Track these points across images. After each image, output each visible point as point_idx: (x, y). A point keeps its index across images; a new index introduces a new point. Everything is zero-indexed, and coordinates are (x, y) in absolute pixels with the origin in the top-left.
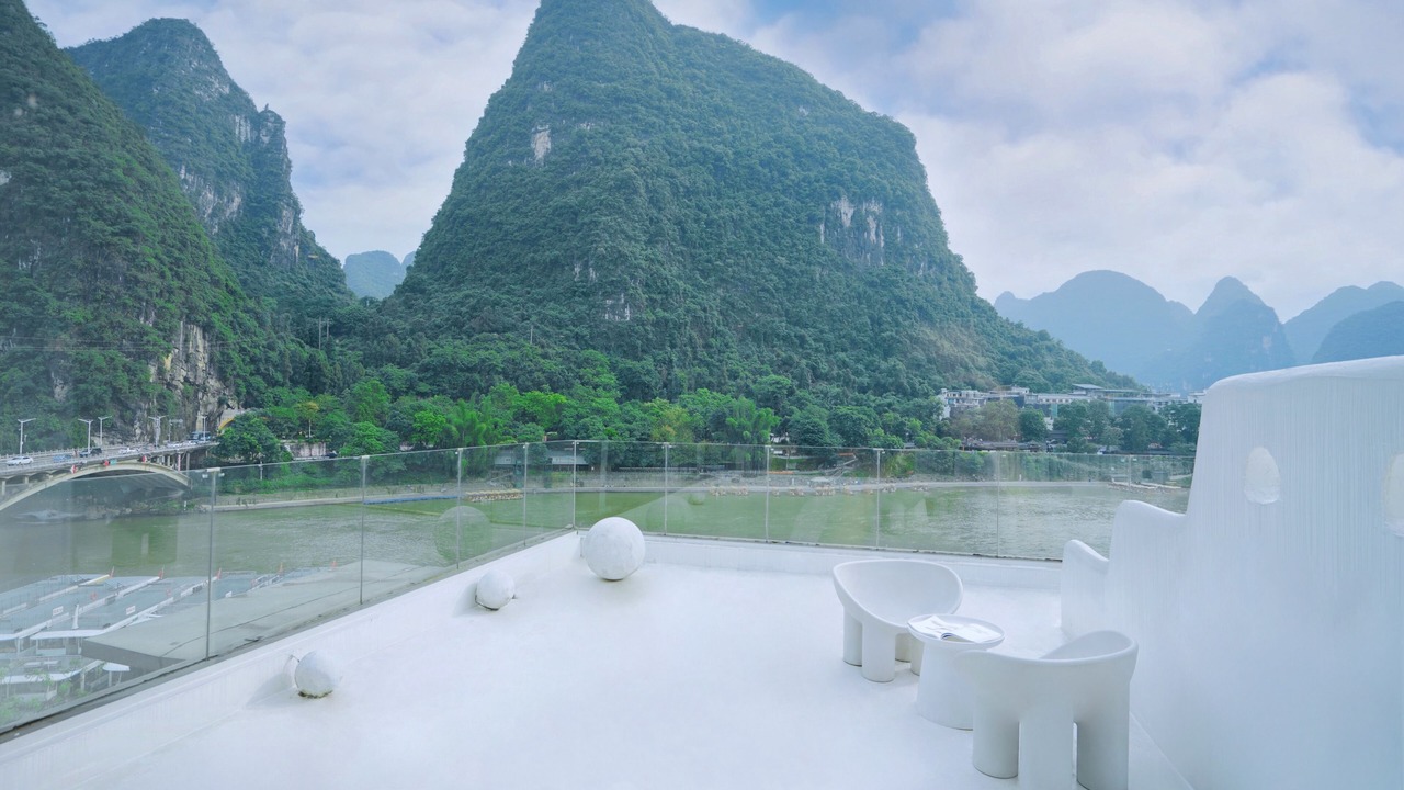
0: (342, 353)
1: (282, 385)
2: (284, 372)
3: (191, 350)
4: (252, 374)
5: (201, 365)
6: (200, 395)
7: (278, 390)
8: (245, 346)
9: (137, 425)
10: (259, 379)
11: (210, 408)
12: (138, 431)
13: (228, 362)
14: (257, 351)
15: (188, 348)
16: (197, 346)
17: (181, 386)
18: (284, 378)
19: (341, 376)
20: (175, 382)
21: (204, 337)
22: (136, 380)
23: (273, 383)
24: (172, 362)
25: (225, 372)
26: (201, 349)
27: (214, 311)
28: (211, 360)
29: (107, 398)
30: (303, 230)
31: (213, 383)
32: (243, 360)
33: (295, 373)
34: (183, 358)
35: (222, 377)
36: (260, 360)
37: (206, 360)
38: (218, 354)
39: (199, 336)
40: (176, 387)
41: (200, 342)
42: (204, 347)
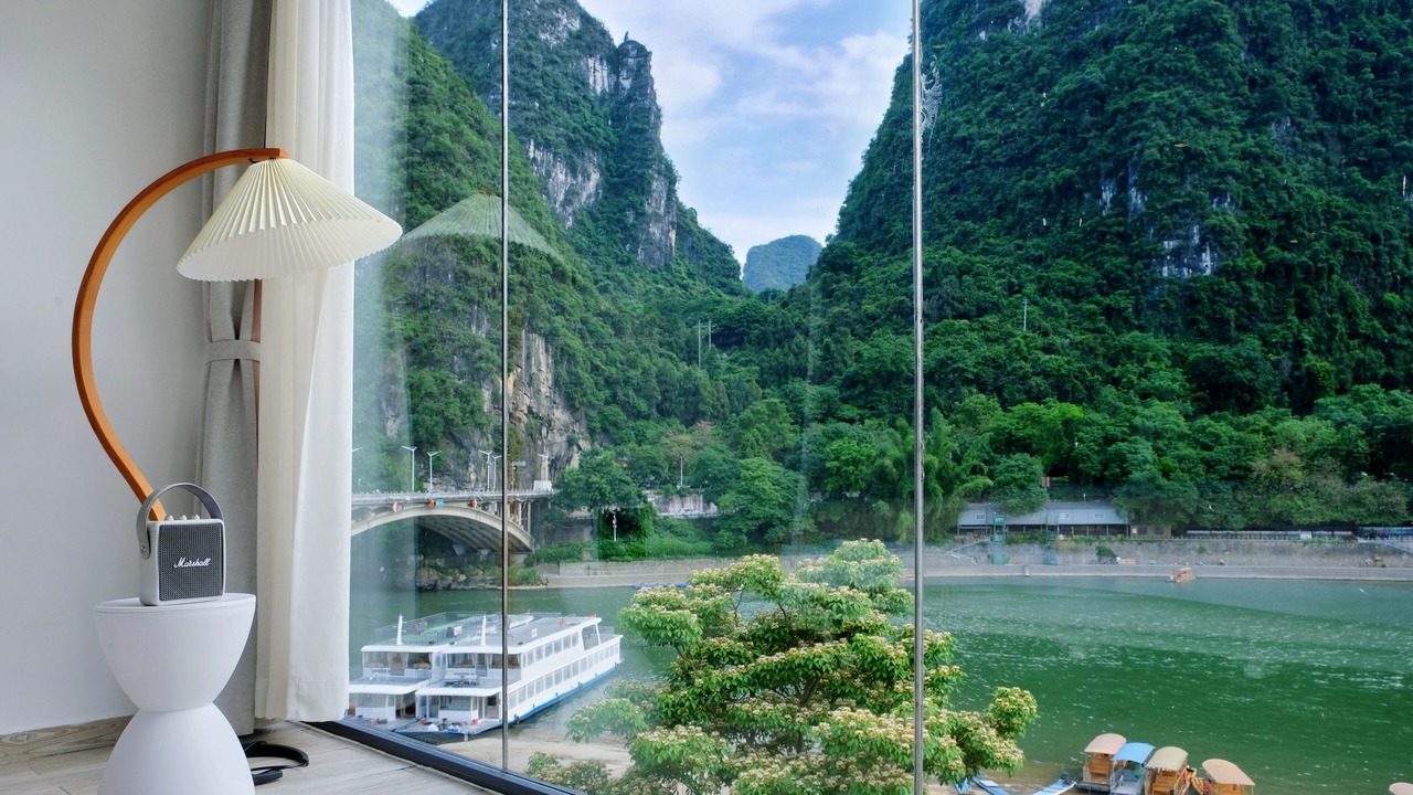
0: (729, 370)
1: (647, 418)
2: (648, 398)
3: (534, 370)
4: (607, 403)
5: (544, 390)
6: (544, 431)
7: (641, 423)
8: (599, 363)
9: (472, 468)
10: (616, 409)
11: (556, 449)
12: (473, 477)
13: (576, 385)
14: (613, 370)
15: (531, 366)
16: (540, 363)
17: (525, 419)
18: (650, 406)
19: (726, 400)
20: (518, 414)
21: (547, 351)
22: (469, 408)
23: (638, 415)
24: (514, 385)
25: (573, 399)
26: (543, 368)
27: (557, 314)
28: (556, 382)
29: (439, 430)
30: (680, 208)
31: (560, 416)
32: (596, 384)
33: (665, 399)
34: (525, 379)
35: (571, 406)
36: (616, 382)
37: (550, 383)
38: (565, 375)
39: (542, 350)
40: (519, 420)
41: (543, 357)
42: (547, 365)
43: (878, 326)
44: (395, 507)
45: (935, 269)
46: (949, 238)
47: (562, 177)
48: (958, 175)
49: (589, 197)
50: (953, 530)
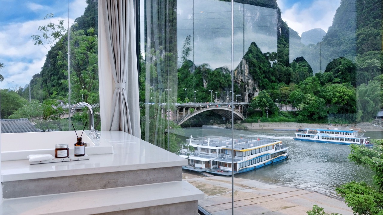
0: (299, 68)
1: (275, 82)
2: (275, 76)
3: (243, 69)
4: (264, 78)
5: (246, 74)
6: (246, 86)
7: (273, 84)
8: (261, 66)
9: (228, 96)
10: (266, 80)
11: (250, 91)
12: (228, 99)
13: (255, 73)
14: (265, 68)
15: (242, 68)
16: (245, 67)
17: (240, 83)
18: (276, 79)
19: (298, 77)
20: (238, 81)
21: (247, 64)
22: (227, 80)
23: (272, 82)
24: (237, 73)
25: (255, 77)
26: (246, 68)
27: (250, 53)
28: (250, 73)
29: (218, 86)
31: (251, 82)
32: (261, 73)
33: (280, 77)
34: (240, 72)
35: (254, 79)
36: (267, 72)
37: (248, 73)
38: (252, 70)
39: (245, 63)
40: (238, 83)
41: (245, 65)
42: (247, 68)
43: (346, 54)
44: (207, 107)
45: (366, 35)
46: (371, 25)
47: (249, 15)
48: (374, 5)
49: (257, 20)
50: (375, 117)
